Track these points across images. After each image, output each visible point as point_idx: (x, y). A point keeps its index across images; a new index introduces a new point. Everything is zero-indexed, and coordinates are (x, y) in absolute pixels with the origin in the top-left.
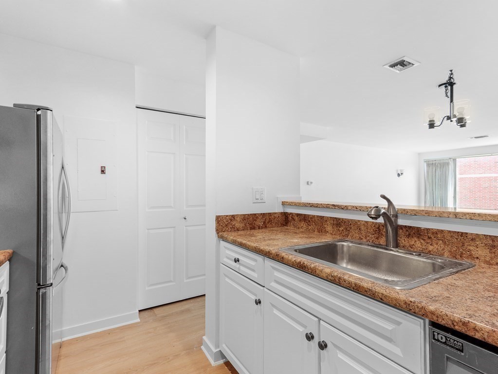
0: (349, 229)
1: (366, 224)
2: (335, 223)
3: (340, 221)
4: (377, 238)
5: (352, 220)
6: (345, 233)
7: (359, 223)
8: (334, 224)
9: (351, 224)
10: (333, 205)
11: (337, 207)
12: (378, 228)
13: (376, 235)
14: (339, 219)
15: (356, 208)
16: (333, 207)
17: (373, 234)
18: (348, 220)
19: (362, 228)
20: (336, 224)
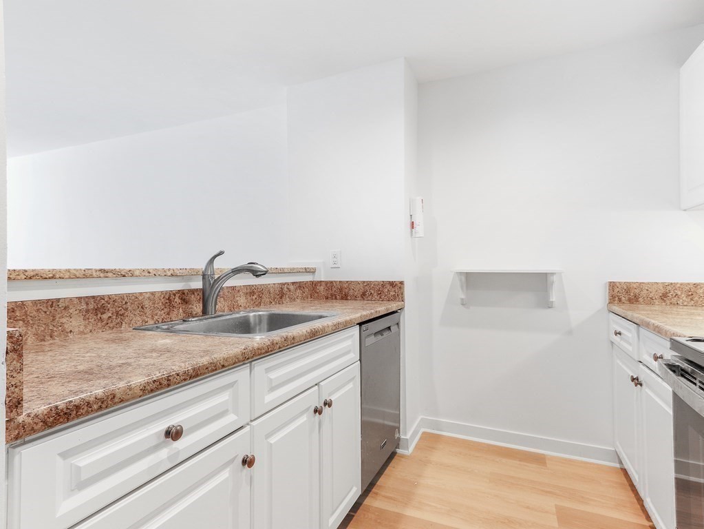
0: (123, 311)
1: (152, 297)
2: (91, 307)
3: (103, 302)
4: (168, 314)
5: (128, 295)
6: (116, 320)
7: (140, 298)
8: (87, 311)
9: (126, 303)
10: (101, 270)
11: (110, 275)
12: (169, 299)
13: (166, 310)
14: (102, 298)
15: (149, 273)
16: (102, 275)
17: (163, 309)
18: (122, 297)
19: (147, 304)
20: (93, 309)
